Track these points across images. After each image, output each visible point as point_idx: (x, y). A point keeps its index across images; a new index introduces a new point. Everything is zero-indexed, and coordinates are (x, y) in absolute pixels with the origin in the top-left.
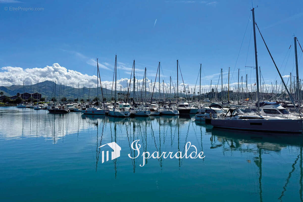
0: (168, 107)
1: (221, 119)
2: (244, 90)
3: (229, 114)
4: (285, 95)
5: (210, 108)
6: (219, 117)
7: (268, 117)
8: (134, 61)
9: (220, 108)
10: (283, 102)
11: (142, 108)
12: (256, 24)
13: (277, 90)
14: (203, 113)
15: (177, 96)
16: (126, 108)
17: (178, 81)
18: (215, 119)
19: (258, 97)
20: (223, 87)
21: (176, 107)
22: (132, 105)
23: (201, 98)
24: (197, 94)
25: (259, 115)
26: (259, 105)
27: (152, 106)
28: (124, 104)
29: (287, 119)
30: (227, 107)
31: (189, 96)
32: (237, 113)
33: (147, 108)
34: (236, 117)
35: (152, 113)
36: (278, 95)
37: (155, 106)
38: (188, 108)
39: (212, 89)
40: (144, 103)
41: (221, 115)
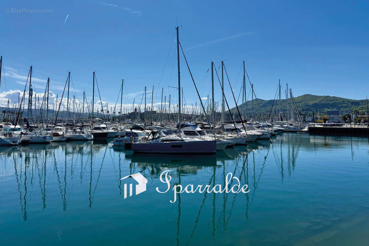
0: (78, 130)
1: (142, 142)
2: (167, 111)
3: (151, 137)
4: (203, 116)
5: (131, 130)
6: (140, 141)
7: (188, 138)
8: (31, 67)
9: (142, 131)
10: (201, 124)
11: (41, 132)
12: (180, 44)
13: (197, 111)
14: (124, 136)
15: (92, 117)
16: (15, 132)
17: (93, 98)
18: (136, 143)
19: (180, 119)
20: (147, 107)
21: (90, 130)
22: (25, 128)
23: (122, 118)
24: (117, 114)
25: (180, 137)
26: (180, 127)
27: (56, 129)
28: (13, 127)
29: (204, 140)
30: (149, 129)
31: (108, 116)
32: (159, 135)
33: (48, 132)
34: (158, 139)
35: (55, 138)
36: (197, 116)
37: (60, 129)
38: (105, 131)
39: (134, 108)
40: (45, 126)
41: (143, 138)
